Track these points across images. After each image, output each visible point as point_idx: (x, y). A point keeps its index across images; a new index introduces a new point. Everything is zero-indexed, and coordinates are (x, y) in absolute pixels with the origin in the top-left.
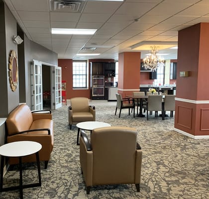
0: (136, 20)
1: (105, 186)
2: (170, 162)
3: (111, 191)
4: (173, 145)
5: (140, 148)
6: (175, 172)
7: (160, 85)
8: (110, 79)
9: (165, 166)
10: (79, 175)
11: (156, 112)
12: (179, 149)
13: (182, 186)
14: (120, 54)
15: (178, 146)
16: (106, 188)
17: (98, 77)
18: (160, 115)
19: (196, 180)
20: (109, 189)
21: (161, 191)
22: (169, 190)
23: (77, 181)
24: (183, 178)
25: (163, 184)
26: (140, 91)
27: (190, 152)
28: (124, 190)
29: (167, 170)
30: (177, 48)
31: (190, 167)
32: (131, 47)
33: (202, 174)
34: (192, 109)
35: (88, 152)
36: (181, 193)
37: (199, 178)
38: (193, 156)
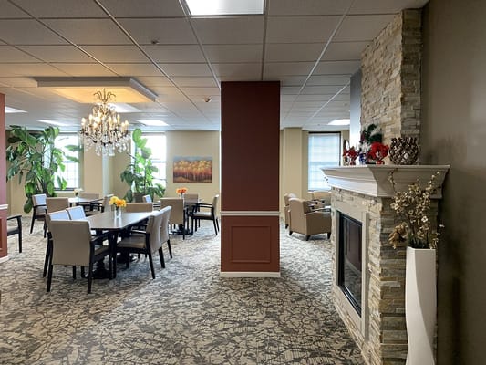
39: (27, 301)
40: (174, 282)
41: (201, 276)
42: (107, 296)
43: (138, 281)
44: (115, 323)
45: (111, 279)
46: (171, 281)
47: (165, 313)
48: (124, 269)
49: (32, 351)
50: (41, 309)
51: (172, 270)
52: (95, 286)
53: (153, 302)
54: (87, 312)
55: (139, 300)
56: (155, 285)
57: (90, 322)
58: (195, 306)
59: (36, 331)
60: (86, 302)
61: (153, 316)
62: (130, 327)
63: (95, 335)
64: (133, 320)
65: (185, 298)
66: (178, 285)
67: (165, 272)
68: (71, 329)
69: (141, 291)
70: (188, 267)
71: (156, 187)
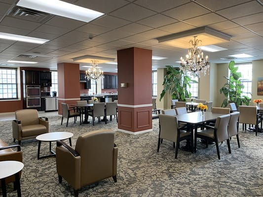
0: (91, 38)
1: (88, 187)
2: (127, 155)
3: (95, 189)
4: (123, 142)
5: (115, 146)
6: (133, 161)
7: (94, 94)
8: (46, 89)
9: (124, 159)
10: (58, 185)
11: (99, 118)
12: (128, 144)
13: (142, 169)
14: (59, 64)
15: (126, 142)
16: (89, 188)
17: (33, 87)
18: (102, 120)
19: (148, 163)
20: (93, 187)
21: (130, 176)
22: (135, 174)
23: (59, 190)
24: (140, 164)
25: (130, 171)
26: (81, 100)
27: (135, 144)
28: (105, 184)
29: (128, 162)
30: (117, 64)
31: (140, 155)
32: (72, 59)
33: (150, 158)
34: (131, 112)
35: (76, 157)
36: (143, 174)
37: (149, 161)
38: (139, 147)
39: (146, 155)
40: (232, 166)
41: (256, 166)
42: (184, 163)
43: (208, 158)
44: (178, 183)
45: (193, 153)
46: (230, 164)
47: (213, 187)
48: (204, 148)
49: (131, 183)
50: (149, 160)
51: (235, 156)
52: (181, 155)
53: (209, 176)
54: (168, 170)
55: (201, 172)
56: (217, 164)
57: (166, 177)
58: (239, 190)
59: (139, 173)
60: (171, 164)
61: (204, 186)
62: (185, 189)
63: (163, 186)
64: (189, 184)
65: (234, 180)
66: (234, 169)
67: (230, 156)
68: (154, 178)
69: (206, 166)
70: (249, 157)
71: (244, 98)
